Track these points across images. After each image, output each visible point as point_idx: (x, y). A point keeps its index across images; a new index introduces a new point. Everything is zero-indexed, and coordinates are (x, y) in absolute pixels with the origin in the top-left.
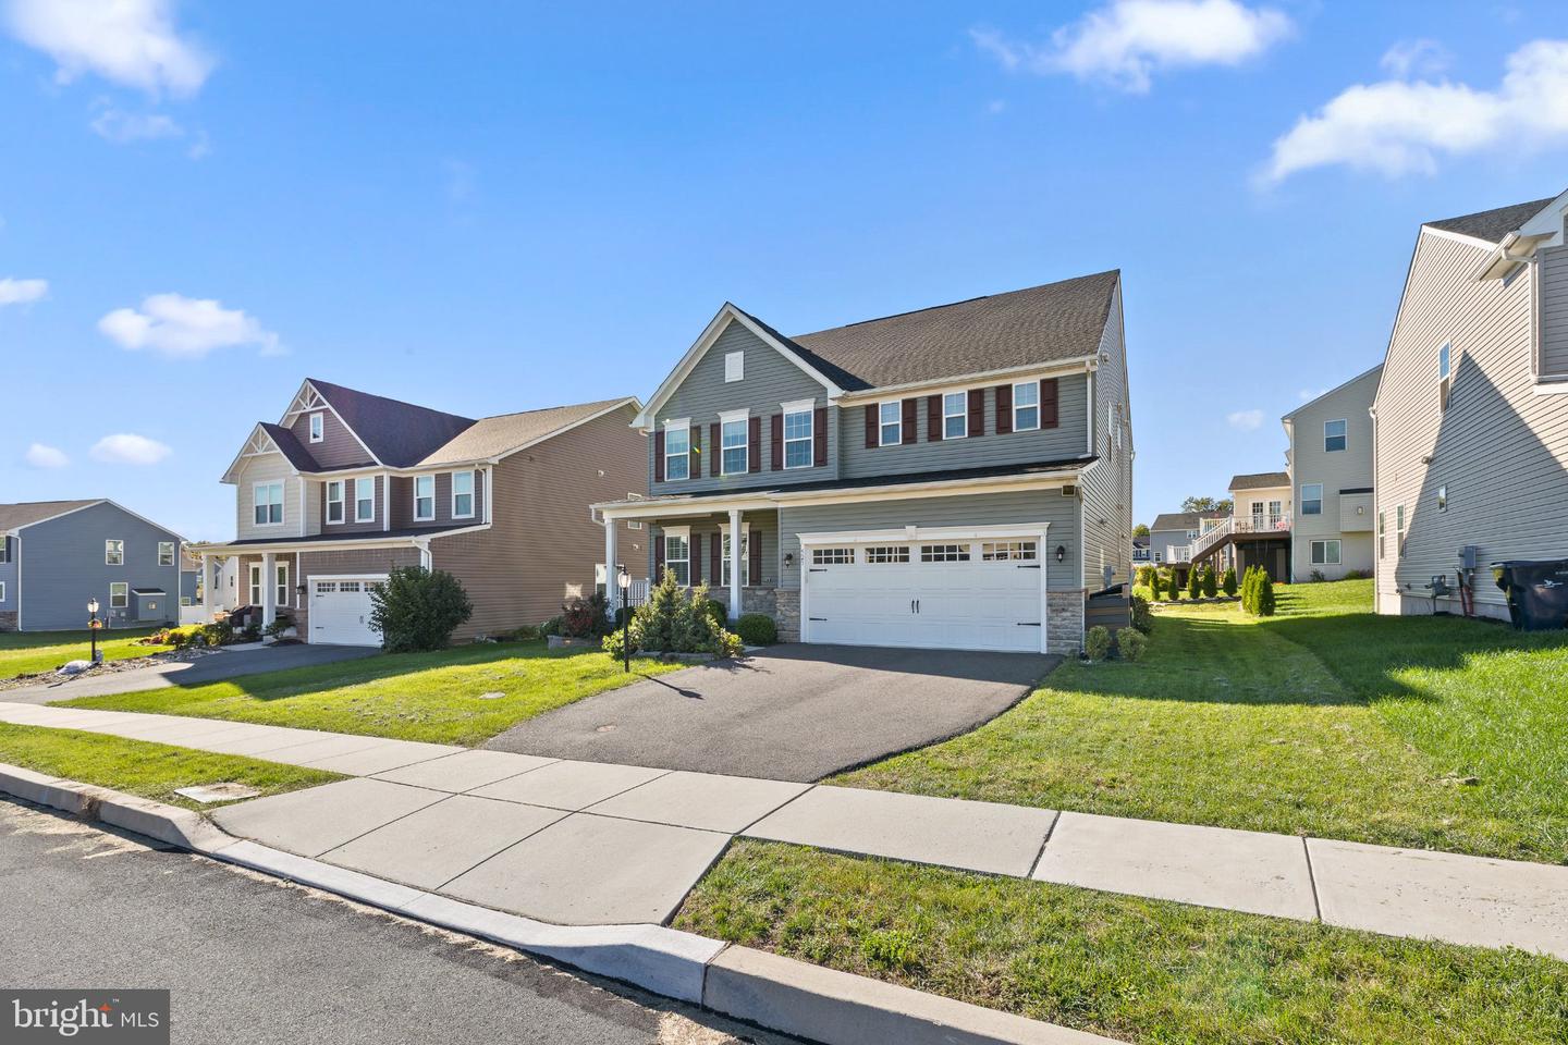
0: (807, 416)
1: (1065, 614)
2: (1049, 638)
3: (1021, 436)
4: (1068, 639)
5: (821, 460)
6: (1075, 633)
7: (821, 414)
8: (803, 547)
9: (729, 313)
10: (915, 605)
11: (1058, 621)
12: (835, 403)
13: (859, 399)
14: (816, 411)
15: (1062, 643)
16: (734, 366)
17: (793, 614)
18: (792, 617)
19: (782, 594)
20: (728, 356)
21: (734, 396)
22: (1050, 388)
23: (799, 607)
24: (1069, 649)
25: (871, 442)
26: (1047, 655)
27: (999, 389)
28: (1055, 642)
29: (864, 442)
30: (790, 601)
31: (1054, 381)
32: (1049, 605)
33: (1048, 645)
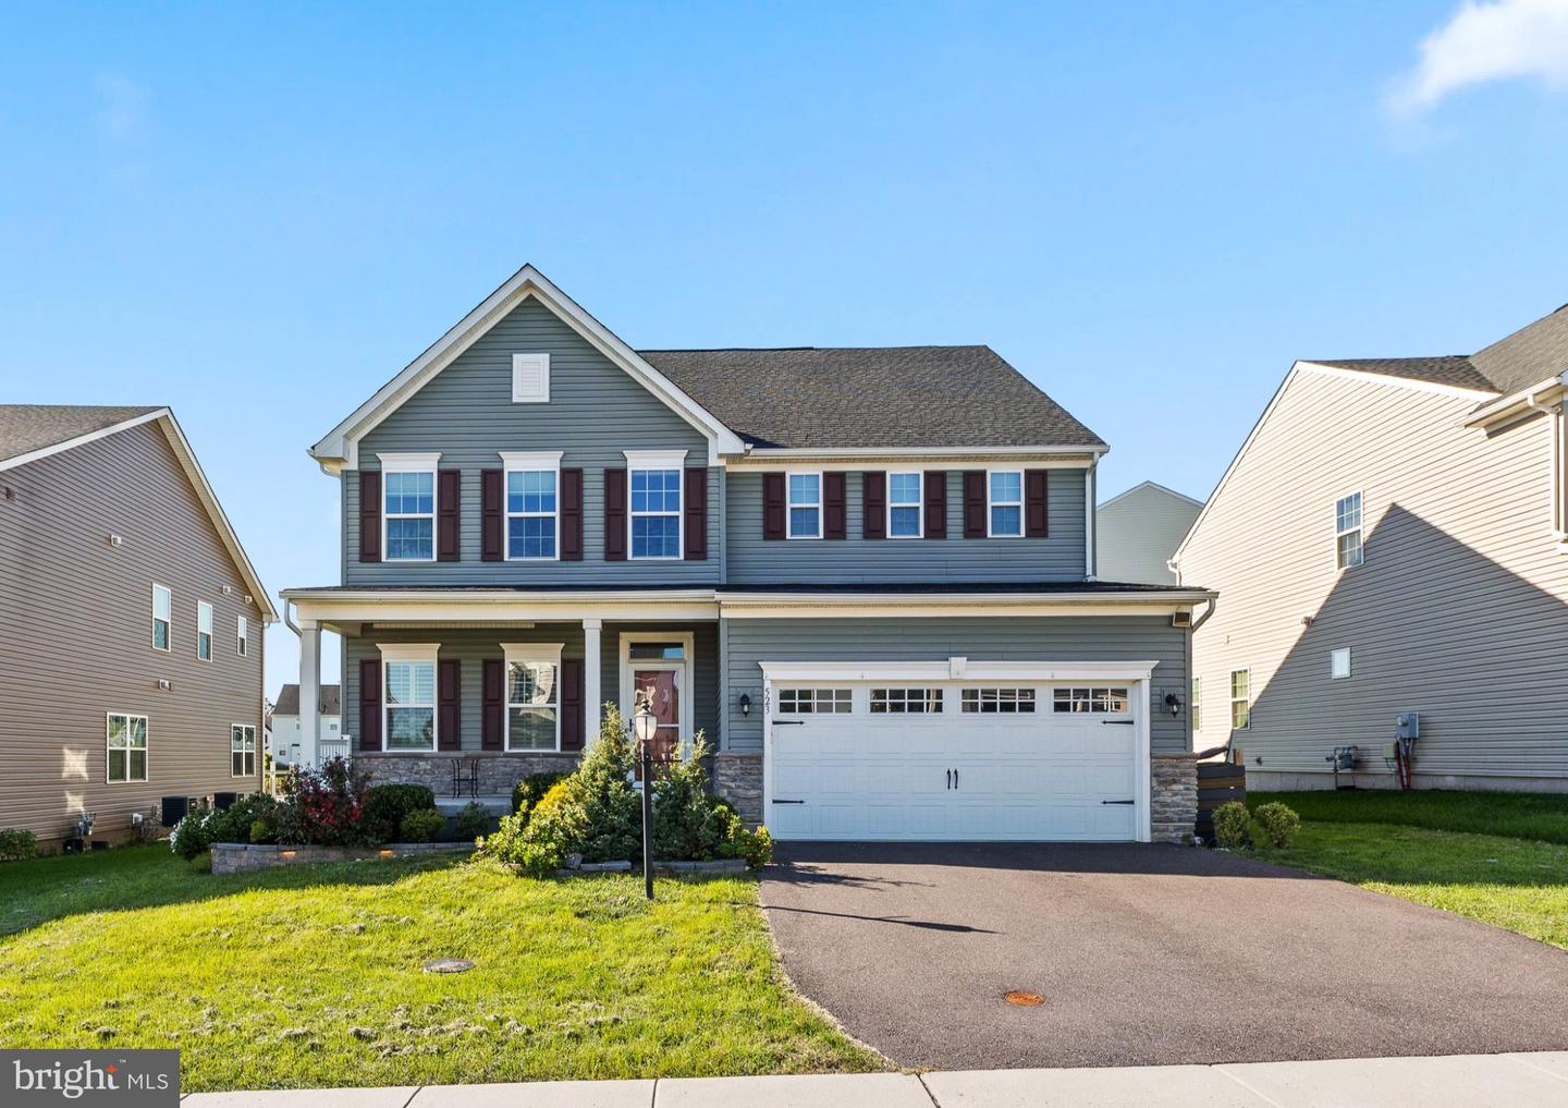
0: (672, 479)
1: (1175, 787)
2: (1153, 820)
3: (999, 544)
4: (1180, 820)
5: (697, 550)
6: (1188, 812)
7: (697, 477)
8: (767, 684)
9: (529, 284)
10: (953, 777)
11: (1167, 797)
12: (722, 463)
13: (760, 463)
14: (688, 471)
15: (1171, 826)
16: (531, 377)
17: (753, 793)
18: (749, 799)
19: (731, 760)
20: (518, 358)
21: (531, 428)
22: (1037, 483)
23: (761, 781)
24: (1181, 834)
25: (773, 530)
26: (1151, 843)
27: (967, 475)
28: (1162, 825)
29: (761, 530)
30: (746, 772)
31: (1043, 474)
32: (1154, 775)
33: (1153, 830)
